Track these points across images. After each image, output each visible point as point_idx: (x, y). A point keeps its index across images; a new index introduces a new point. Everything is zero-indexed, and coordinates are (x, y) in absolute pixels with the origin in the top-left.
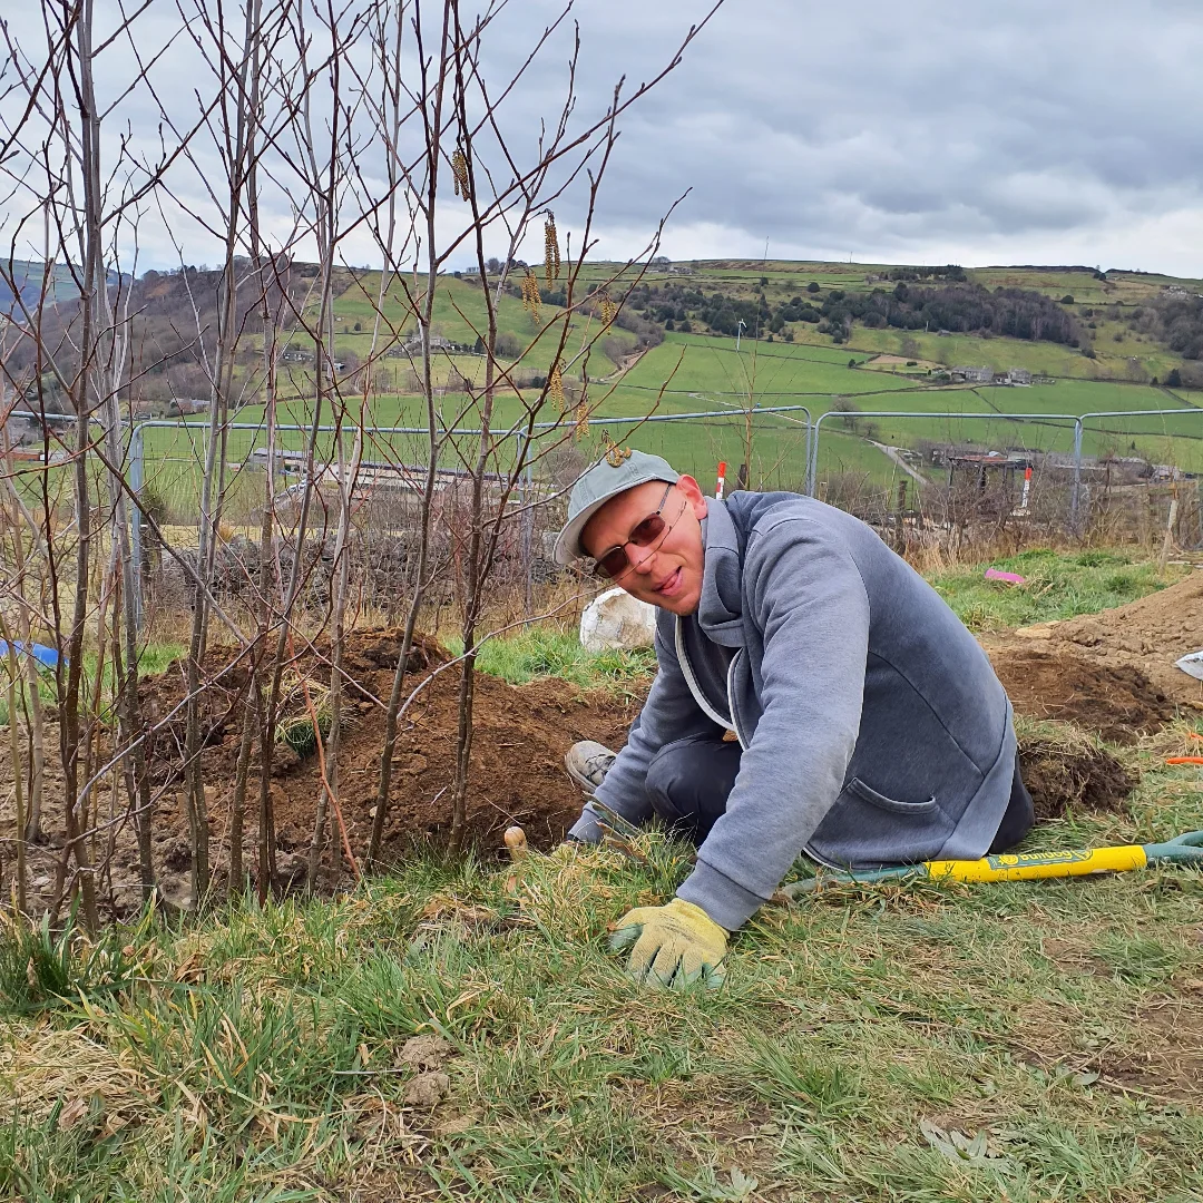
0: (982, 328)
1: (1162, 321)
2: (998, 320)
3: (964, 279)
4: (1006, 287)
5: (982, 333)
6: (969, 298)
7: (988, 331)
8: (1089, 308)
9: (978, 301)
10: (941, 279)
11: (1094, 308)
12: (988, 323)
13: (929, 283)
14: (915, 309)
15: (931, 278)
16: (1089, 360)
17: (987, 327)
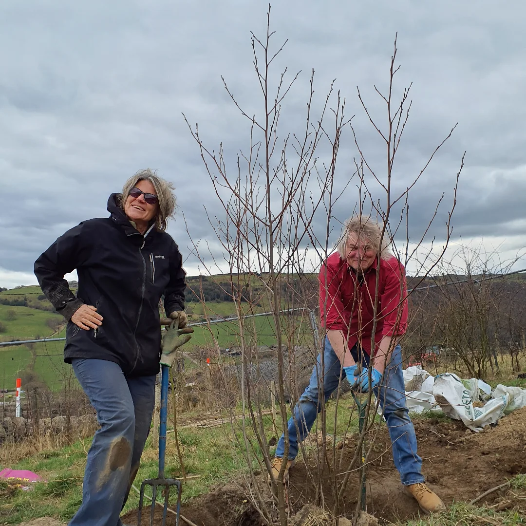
0: (216, 299)
1: (283, 290)
2: (222, 295)
3: (206, 280)
4: (223, 282)
5: (217, 301)
6: (210, 287)
7: (219, 300)
8: (256, 287)
9: (213, 288)
10: (197, 281)
11: (258, 287)
12: (218, 296)
13: (193, 283)
14: (189, 294)
15: (193, 281)
16: (259, 307)
17: (218, 298)
